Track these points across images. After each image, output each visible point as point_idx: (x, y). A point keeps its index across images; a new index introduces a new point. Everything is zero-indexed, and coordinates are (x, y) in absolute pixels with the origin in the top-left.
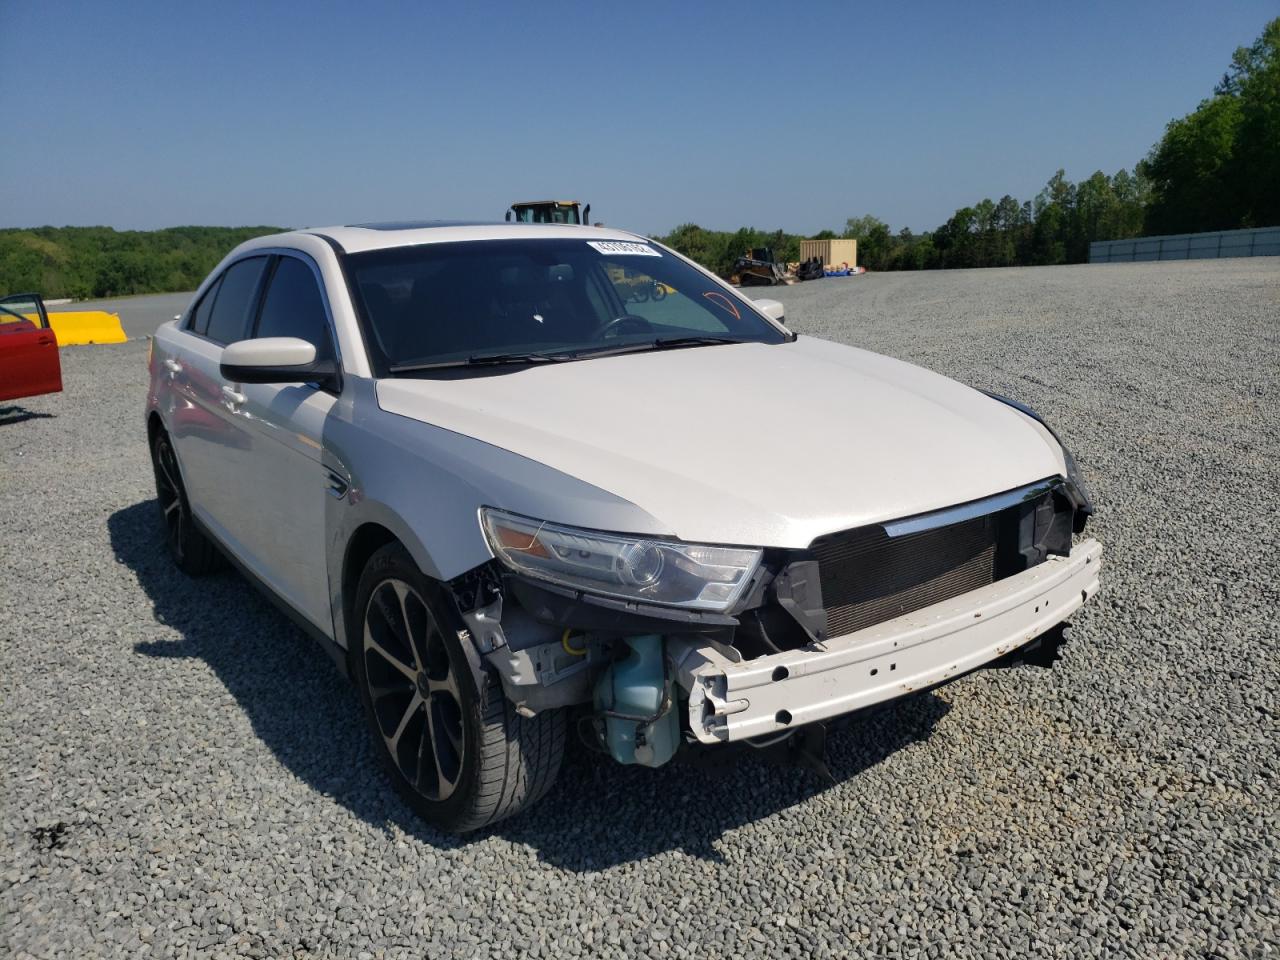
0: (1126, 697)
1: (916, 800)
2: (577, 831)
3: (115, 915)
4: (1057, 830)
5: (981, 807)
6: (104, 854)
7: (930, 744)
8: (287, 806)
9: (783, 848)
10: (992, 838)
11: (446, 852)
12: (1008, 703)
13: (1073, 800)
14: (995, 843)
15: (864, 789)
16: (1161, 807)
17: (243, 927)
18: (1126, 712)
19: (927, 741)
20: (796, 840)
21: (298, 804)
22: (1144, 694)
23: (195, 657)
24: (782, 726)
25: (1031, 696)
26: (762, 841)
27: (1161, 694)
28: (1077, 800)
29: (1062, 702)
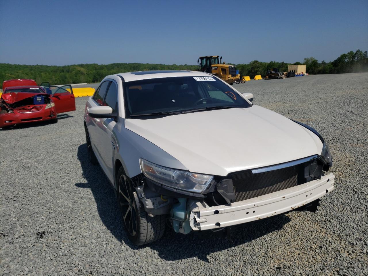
0: (347, 222)
1: (269, 249)
2: (170, 248)
3: (49, 258)
4: (310, 264)
5: (289, 254)
6: (52, 241)
7: (279, 232)
8: (98, 233)
9: (225, 260)
10: (289, 264)
11: (134, 250)
12: (308, 221)
13: (319, 255)
14: (289, 266)
15: (255, 244)
16: (347, 260)
17: (78, 266)
18: (345, 227)
19: (279, 230)
20: (230, 258)
21: (101, 232)
22: (354, 222)
23: (88, 188)
24: (217, 227)
25: (316, 219)
26: (220, 257)
27: (360, 222)
28: (320, 255)
29: (325, 222)
